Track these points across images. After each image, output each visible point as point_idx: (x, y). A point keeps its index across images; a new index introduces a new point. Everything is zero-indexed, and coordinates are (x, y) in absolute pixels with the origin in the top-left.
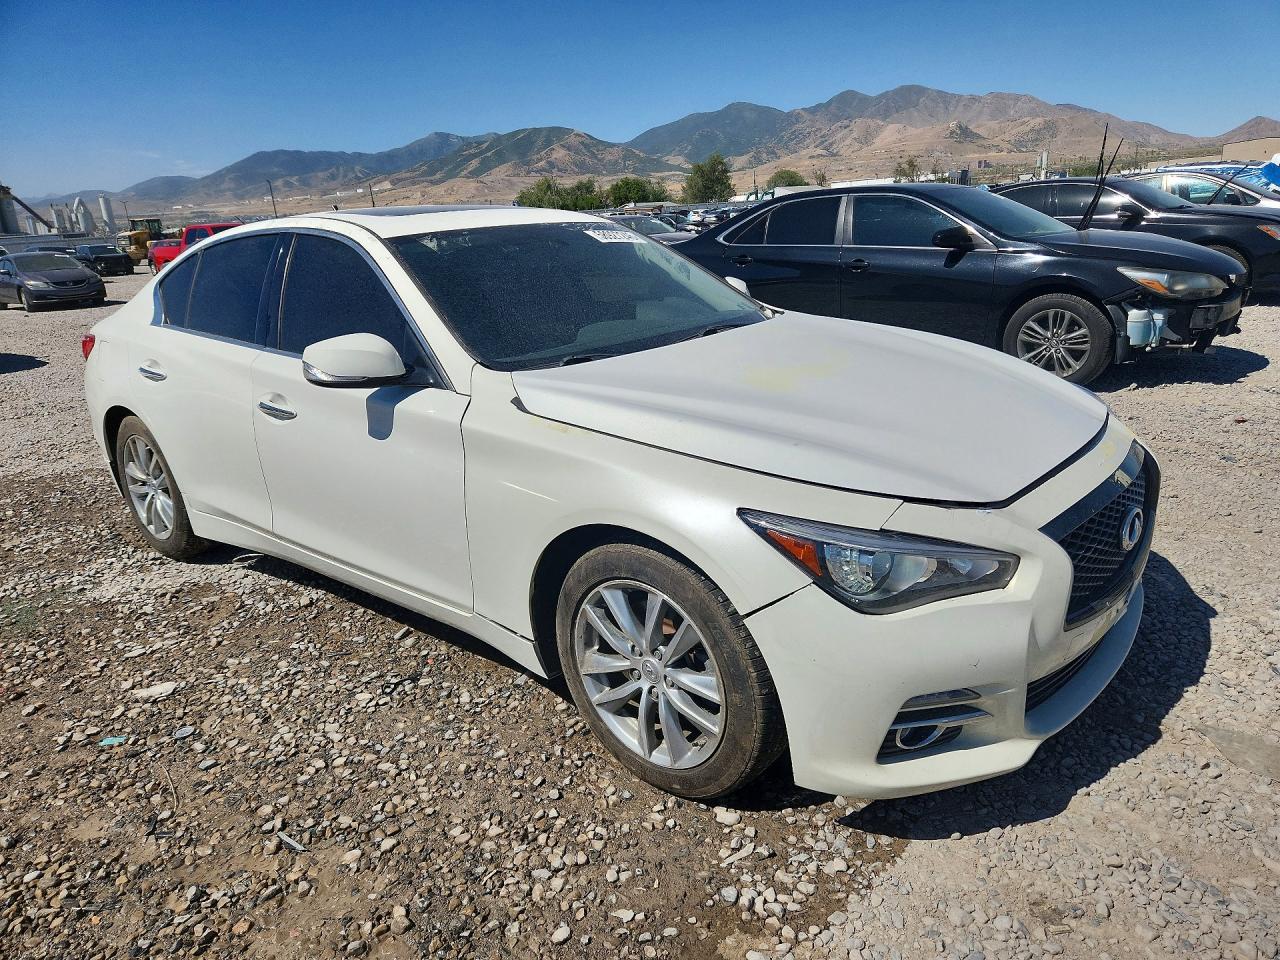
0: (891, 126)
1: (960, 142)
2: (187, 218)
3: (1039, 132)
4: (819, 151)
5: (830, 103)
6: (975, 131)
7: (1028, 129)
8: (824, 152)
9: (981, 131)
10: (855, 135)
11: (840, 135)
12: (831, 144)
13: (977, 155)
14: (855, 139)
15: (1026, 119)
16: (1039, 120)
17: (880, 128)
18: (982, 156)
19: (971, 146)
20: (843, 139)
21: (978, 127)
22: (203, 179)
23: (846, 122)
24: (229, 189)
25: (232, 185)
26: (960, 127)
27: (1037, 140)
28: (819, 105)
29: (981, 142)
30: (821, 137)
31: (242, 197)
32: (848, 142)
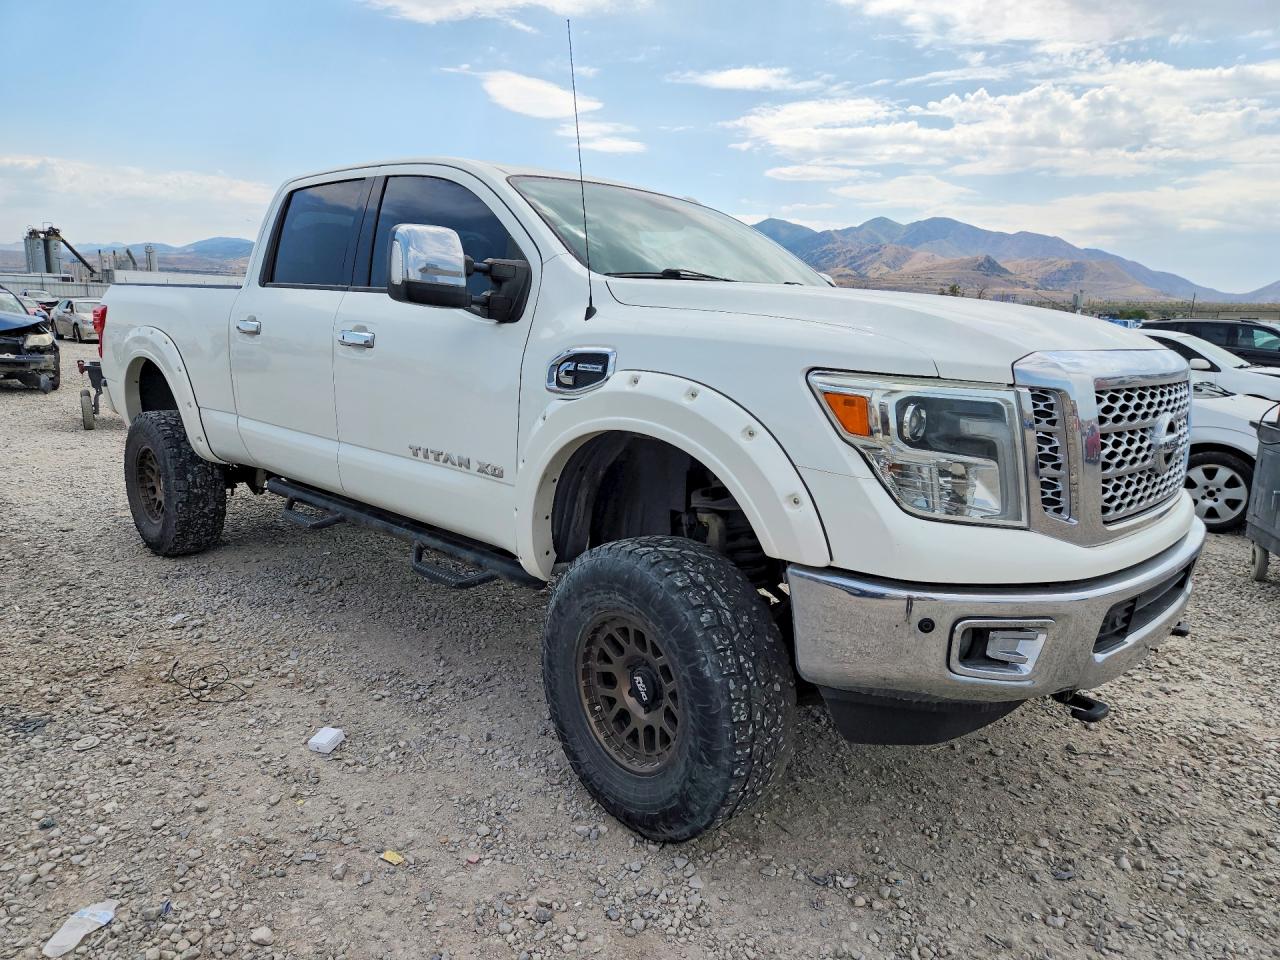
1: (987, 275)
4: (848, 271)
5: (861, 227)
6: (1003, 265)
7: (1055, 269)
8: (853, 273)
9: (1008, 266)
10: (884, 259)
11: (869, 258)
12: (860, 266)
15: (1053, 260)
19: (999, 280)
20: (872, 262)
21: (1008, 261)
26: (989, 261)
30: (851, 258)
32: (876, 265)
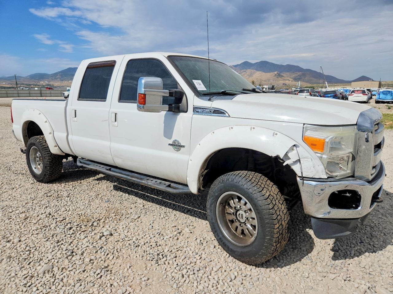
0: (258, 72)
2: (44, 86)
3: (300, 76)
13: (282, 82)
14: (248, 75)
16: (301, 73)
17: (254, 73)
18: (284, 82)
22: (52, 74)
23: (245, 70)
24: (59, 78)
25: (60, 77)
27: (300, 78)
28: (238, 65)
29: (283, 78)
31: (62, 81)
